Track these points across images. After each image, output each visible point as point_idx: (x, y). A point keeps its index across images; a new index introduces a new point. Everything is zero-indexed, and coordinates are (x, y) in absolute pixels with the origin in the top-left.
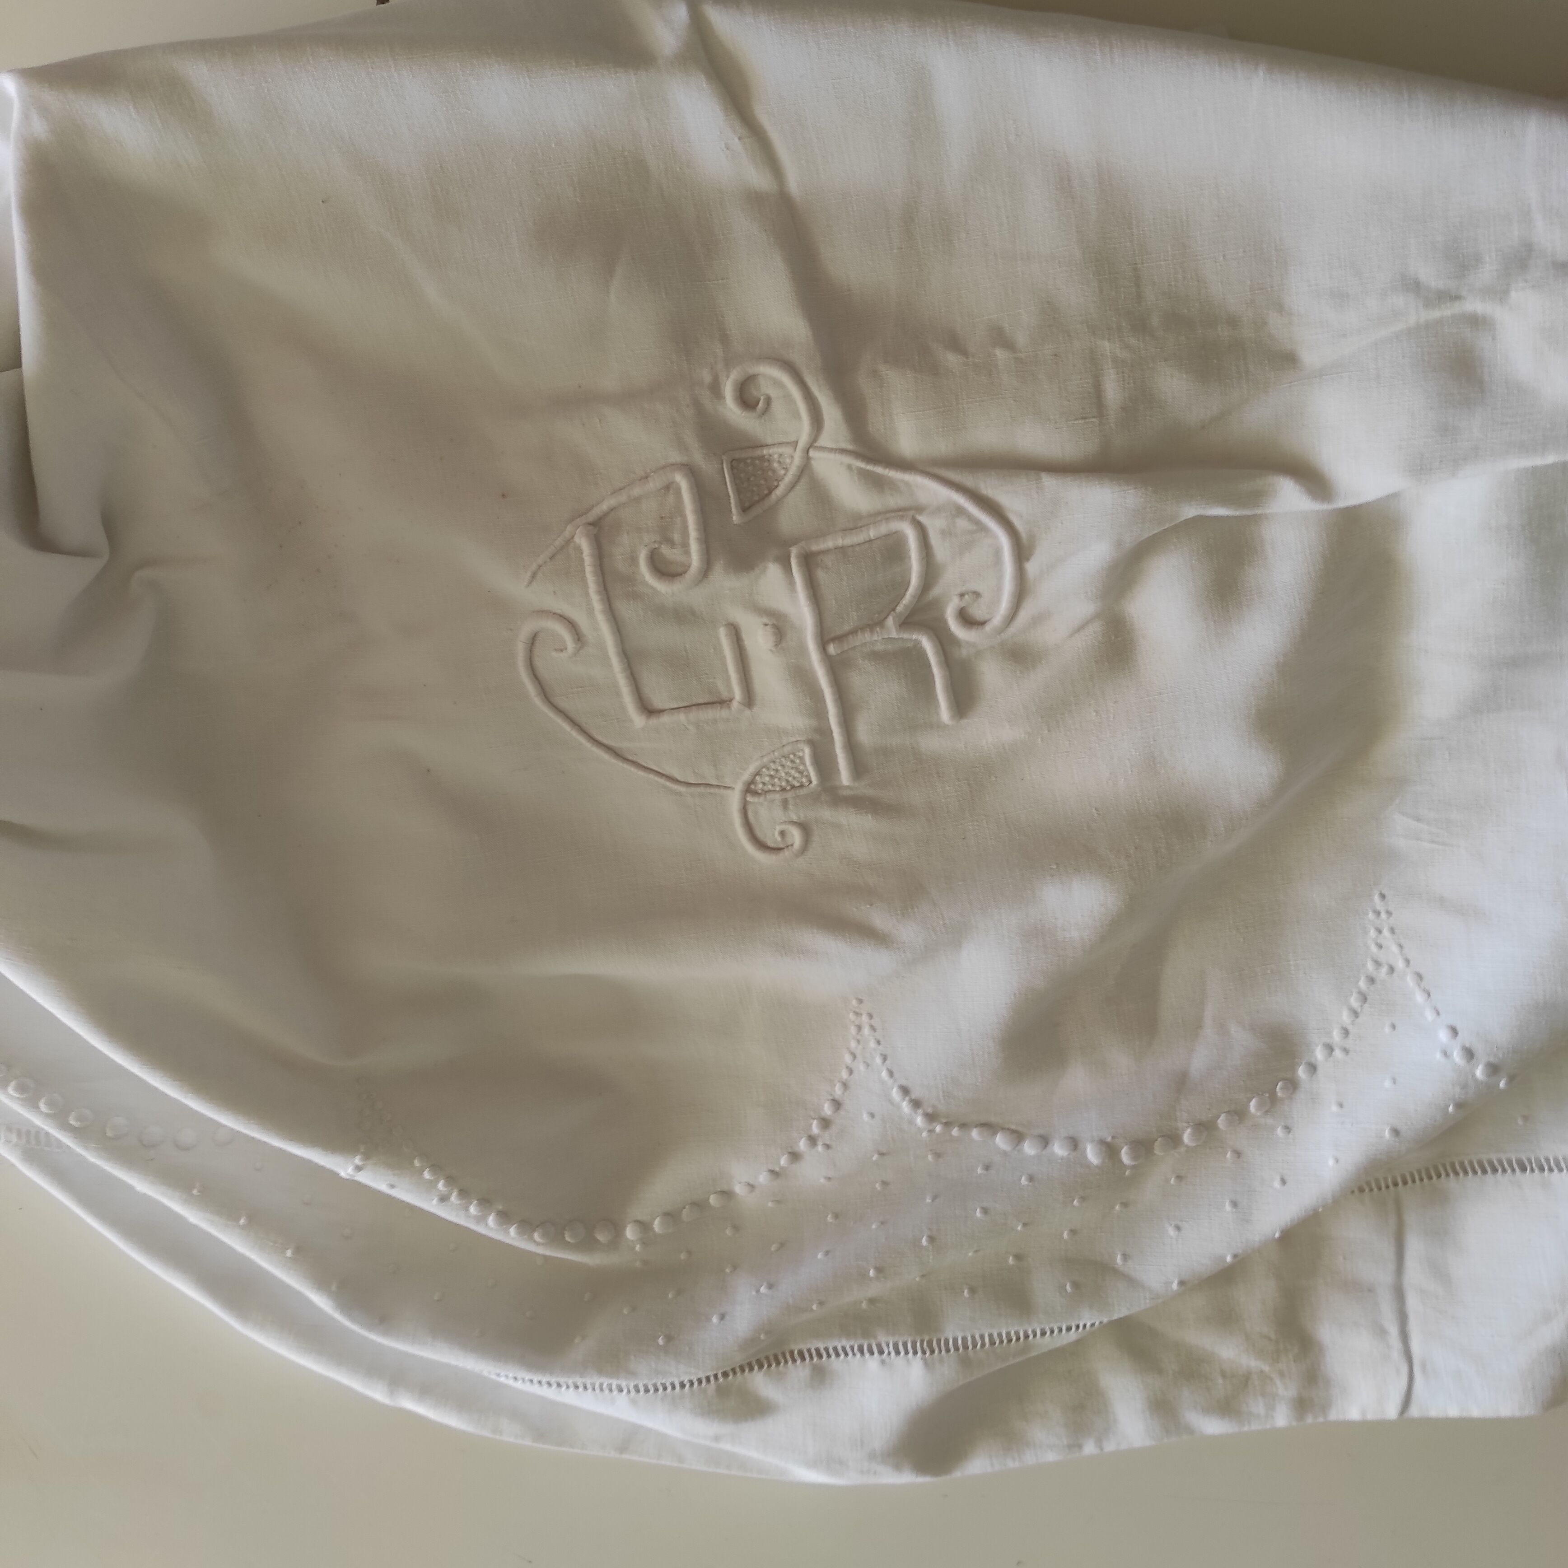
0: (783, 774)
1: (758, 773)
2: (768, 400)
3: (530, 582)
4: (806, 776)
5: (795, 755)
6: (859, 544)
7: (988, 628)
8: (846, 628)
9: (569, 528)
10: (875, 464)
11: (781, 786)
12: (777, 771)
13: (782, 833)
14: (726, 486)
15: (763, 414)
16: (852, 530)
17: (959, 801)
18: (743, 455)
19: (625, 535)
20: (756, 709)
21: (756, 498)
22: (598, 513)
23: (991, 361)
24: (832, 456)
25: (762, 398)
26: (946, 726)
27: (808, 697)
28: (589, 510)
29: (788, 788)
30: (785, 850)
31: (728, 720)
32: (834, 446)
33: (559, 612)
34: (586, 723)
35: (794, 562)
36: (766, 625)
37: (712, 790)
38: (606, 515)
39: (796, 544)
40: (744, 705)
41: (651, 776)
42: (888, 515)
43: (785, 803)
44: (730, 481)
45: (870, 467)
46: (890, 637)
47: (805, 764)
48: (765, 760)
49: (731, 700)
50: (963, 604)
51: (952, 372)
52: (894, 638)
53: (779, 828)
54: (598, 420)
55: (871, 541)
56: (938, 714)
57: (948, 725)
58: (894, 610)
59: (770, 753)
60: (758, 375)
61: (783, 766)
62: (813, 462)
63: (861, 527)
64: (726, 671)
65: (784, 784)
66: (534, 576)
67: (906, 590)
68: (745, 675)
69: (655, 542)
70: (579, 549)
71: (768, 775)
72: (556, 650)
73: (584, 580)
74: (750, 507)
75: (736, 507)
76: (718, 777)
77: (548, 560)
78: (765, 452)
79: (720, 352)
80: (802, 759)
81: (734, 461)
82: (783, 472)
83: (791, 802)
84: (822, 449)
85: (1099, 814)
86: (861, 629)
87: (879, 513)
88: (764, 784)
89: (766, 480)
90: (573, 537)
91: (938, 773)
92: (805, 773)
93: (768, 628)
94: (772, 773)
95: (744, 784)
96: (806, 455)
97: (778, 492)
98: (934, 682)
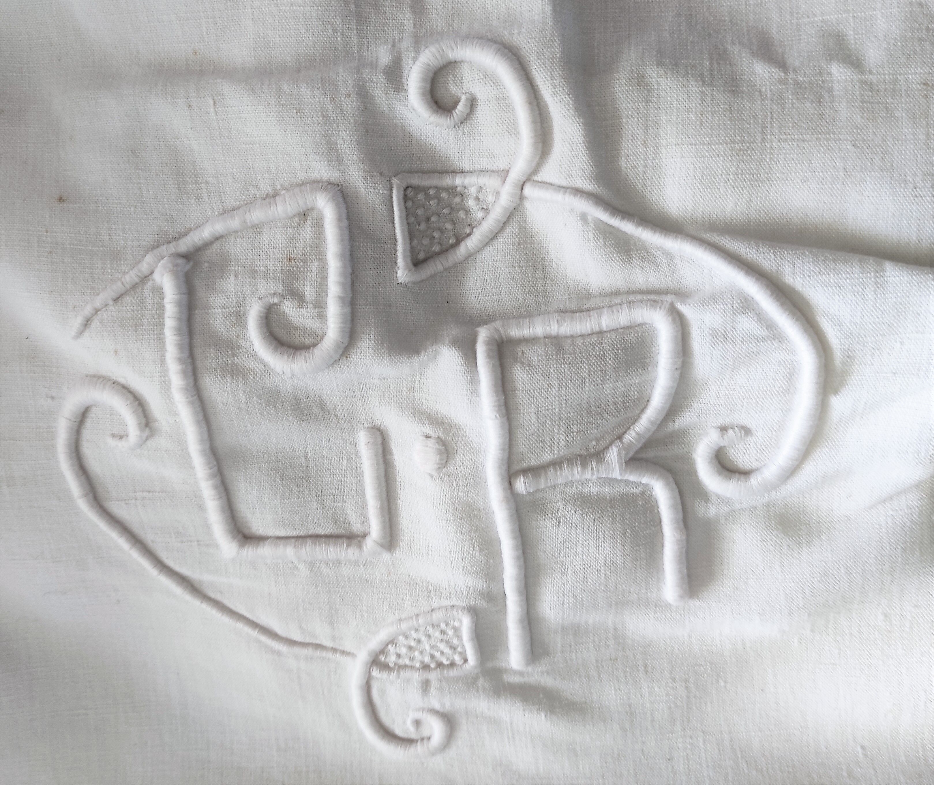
0: (427, 648)
1: (392, 642)
2: (473, 102)
3: (81, 333)
4: (460, 653)
5: (447, 624)
6: (582, 336)
7: (754, 481)
8: (547, 457)
9: (149, 258)
10: (623, 218)
11: (422, 662)
12: (419, 641)
13: (417, 723)
14: (393, 224)
15: (462, 123)
16: (574, 313)
17: (670, 708)
18: (425, 182)
19: (232, 278)
20: (398, 553)
21: (436, 248)
22: (196, 240)
23: (823, 81)
24: (559, 197)
25: (463, 97)
26: (668, 606)
27: (477, 549)
28: (182, 235)
29: (433, 665)
30: (419, 744)
31: (356, 563)
32: (564, 183)
33: (122, 380)
34: (153, 542)
35: (481, 350)
36: (428, 437)
37: (324, 654)
38: (207, 245)
39: (487, 324)
40: (382, 546)
41: (240, 626)
42: (632, 298)
43: (426, 685)
44: (401, 217)
45: (616, 222)
46: (610, 476)
47: (460, 638)
48: (404, 626)
49: (364, 536)
50: (724, 443)
51: (760, 92)
52: (616, 480)
53: (413, 715)
54: (211, 102)
55: (601, 333)
56: (659, 589)
57: (670, 605)
58: (620, 437)
59: (412, 618)
60: (461, 62)
61: (429, 636)
62: (527, 204)
63: (588, 310)
64: (362, 494)
65: (427, 659)
66: (87, 323)
67: (643, 411)
68: (389, 501)
69: (274, 294)
70: (158, 291)
71: (405, 646)
72: (113, 436)
73: (160, 338)
74: (425, 260)
75: (405, 257)
76: (334, 638)
77: (111, 302)
78: (459, 181)
79: (409, 27)
80: (456, 630)
81: (410, 189)
82: (480, 215)
83: (434, 684)
84: (544, 184)
85: (866, 755)
86: (568, 460)
87: (618, 293)
88: (399, 656)
89: (454, 223)
90: (152, 273)
91: (646, 666)
92: (459, 649)
93: (431, 443)
94: (413, 644)
95: (370, 654)
96: (520, 192)
97: (471, 243)
98: (663, 545)
